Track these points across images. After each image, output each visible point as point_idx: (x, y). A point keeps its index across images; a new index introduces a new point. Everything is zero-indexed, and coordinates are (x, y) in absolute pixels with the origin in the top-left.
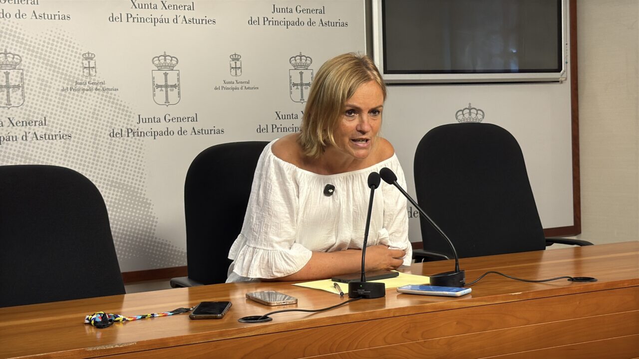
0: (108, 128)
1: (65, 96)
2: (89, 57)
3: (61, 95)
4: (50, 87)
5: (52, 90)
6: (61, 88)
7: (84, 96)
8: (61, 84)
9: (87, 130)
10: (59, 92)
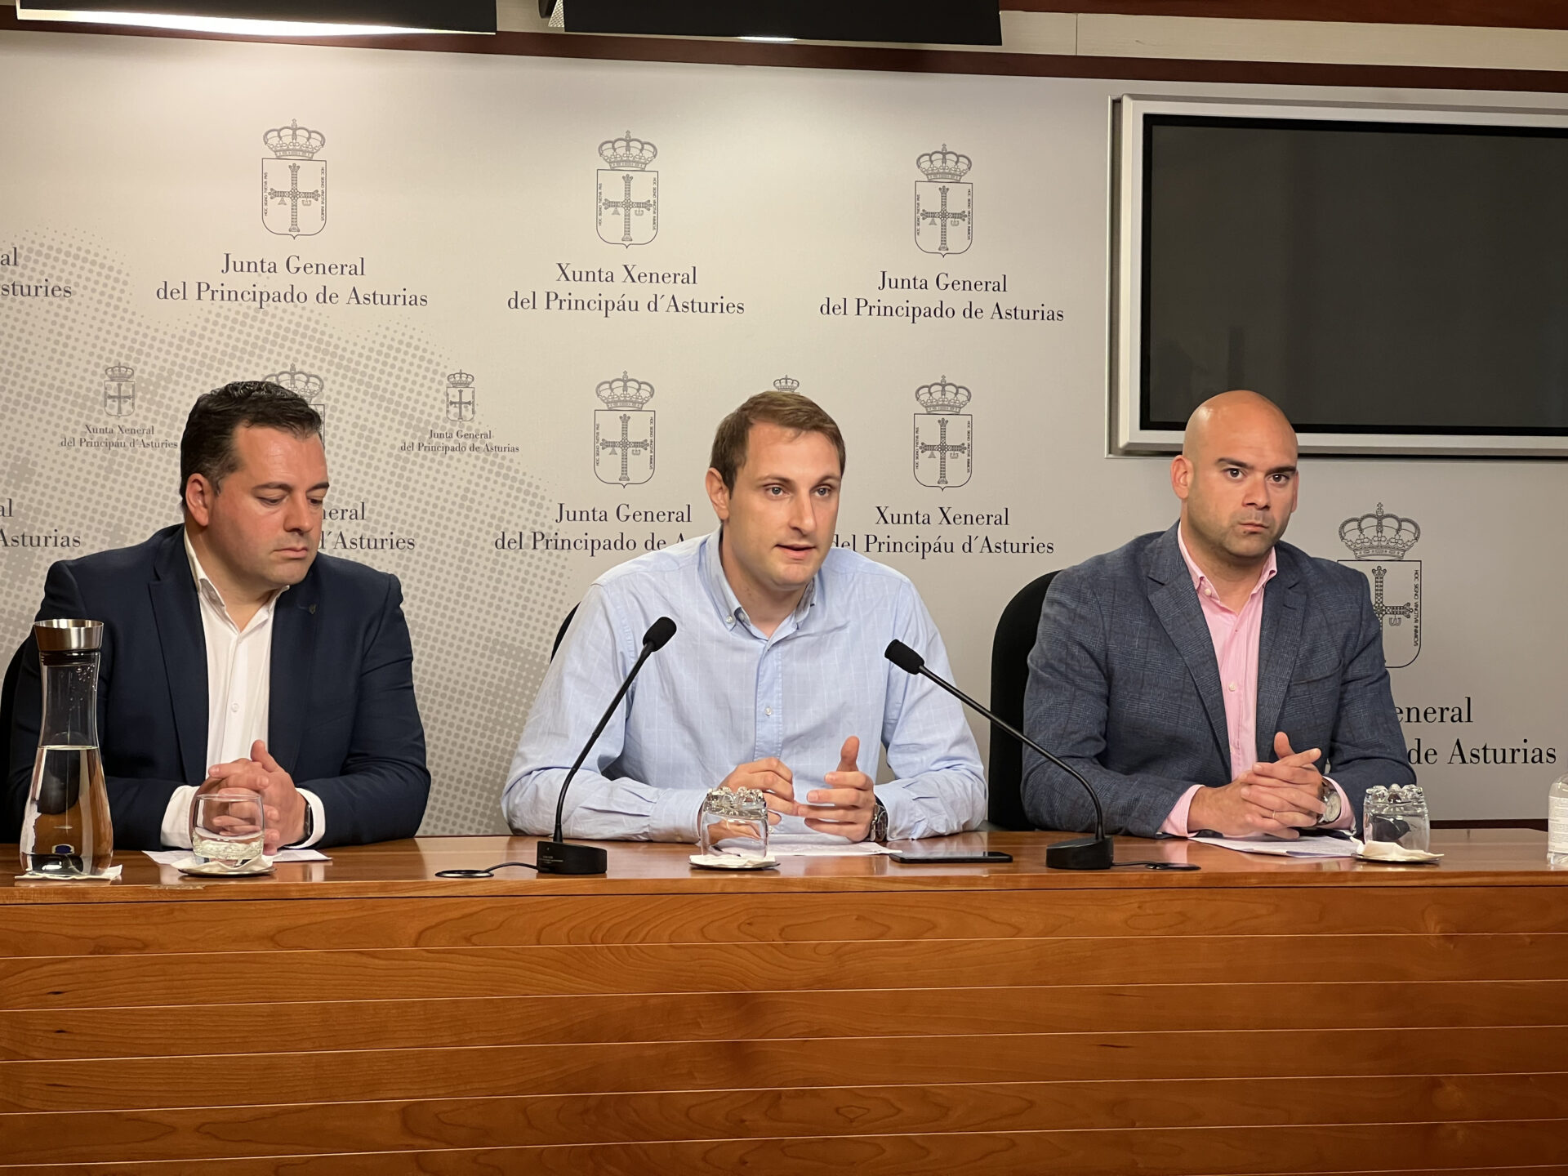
0: (492, 530)
1: (406, 460)
2: (461, 381)
3: (398, 458)
4: (377, 441)
5: (380, 447)
6: (399, 444)
7: (446, 461)
8: (401, 436)
9: (449, 533)
10: (395, 452)
